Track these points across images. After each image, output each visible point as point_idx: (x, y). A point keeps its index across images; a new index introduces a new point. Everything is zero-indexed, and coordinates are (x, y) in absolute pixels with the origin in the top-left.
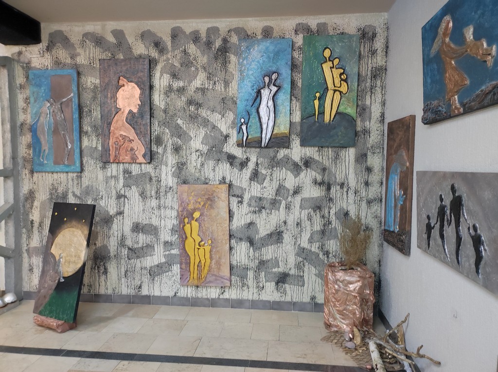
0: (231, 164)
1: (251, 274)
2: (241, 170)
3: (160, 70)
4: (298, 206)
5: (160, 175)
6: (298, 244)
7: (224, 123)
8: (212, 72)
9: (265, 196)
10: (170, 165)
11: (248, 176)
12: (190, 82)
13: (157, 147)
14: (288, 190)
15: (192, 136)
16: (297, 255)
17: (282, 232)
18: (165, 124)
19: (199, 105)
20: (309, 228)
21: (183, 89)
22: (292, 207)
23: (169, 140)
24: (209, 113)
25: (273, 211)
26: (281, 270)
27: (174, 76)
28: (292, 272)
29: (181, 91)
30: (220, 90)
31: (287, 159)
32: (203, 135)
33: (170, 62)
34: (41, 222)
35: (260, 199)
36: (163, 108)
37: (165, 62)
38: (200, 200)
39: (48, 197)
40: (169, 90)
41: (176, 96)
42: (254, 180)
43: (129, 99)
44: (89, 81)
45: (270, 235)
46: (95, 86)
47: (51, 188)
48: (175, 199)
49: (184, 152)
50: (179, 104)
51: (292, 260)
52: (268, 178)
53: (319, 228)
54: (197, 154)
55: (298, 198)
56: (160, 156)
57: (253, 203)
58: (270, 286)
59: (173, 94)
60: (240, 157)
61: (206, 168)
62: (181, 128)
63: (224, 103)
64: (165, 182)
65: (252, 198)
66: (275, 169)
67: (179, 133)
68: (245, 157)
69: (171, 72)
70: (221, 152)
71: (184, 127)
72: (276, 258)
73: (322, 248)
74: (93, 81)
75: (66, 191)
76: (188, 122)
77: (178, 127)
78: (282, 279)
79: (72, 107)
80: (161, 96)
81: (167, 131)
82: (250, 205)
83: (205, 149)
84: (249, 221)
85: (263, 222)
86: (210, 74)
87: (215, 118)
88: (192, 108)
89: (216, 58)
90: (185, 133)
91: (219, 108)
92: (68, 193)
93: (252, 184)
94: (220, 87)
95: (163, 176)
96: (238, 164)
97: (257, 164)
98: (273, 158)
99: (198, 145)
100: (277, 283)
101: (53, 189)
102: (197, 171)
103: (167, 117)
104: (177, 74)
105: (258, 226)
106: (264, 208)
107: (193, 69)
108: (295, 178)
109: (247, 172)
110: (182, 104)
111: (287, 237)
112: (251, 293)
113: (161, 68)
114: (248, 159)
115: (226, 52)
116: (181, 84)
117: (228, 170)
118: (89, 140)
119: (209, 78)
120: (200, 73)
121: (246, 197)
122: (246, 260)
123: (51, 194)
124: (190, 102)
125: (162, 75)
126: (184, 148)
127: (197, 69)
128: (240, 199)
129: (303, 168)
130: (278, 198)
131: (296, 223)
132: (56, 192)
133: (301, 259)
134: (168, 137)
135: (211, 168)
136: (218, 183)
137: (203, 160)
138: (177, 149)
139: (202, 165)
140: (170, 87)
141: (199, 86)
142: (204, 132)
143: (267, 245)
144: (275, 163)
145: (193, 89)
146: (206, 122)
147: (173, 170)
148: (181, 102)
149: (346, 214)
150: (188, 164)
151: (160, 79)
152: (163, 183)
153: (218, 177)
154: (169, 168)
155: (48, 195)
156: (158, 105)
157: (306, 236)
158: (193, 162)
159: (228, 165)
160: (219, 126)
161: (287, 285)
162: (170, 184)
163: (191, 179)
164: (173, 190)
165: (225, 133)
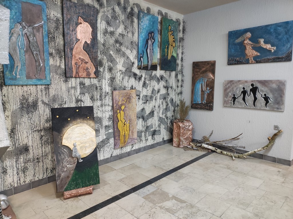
0: (135, 79)
1: (143, 134)
2: (139, 82)
3: (100, 17)
4: (159, 98)
5: (102, 85)
6: (159, 115)
7: (132, 55)
8: (127, 25)
9: (148, 95)
10: (107, 79)
11: (142, 85)
12: (116, 29)
13: (100, 68)
14: (156, 91)
15: (118, 62)
16: (159, 121)
17: (154, 111)
18: (104, 53)
19: (121, 44)
20: (162, 108)
21: (113, 32)
22: (157, 99)
23: (106, 64)
24: (125, 49)
25: (151, 101)
26: (153, 129)
27: (108, 23)
28: (157, 129)
29: (112, 33)
30: (130, 37)
31: (155, 75)
32: (123, 61)
33: (106, 14)
34: (13, 129)
35: (146, 96)
36: (102, 43)
37: (103, 13)
38: (124, 99)
39: (19, 107)
40: (106, 32)
41: (110, 37)
42: (144, 87)
43: (85, 33)
44: (52, 13)
45: (150, 114)
46: (57, 19)
47: (22, 98)
48: (110, 100)
49: (114, 71)
50: (111, 42)
51: (157, 123)
52: (149, 85)
53: (165, 108)
54: (120, 72)
55: (159, 94)
56: (102, 73)
57: (144, 99)
58: (150, 138)
59: (108, 35)
60: (139, 74)
61: (124, 80)
62: (112, 56)
63: (132, 44)
64: (104, 90)
65: (143, 95)
66: (151, 81)
67: (111, 60)
68: (141, 75)
69: (106, 20)
70: (131, 72)
71: (114, 56)
72: (152, 124)
73: (166, 116)
74: (56, 15)
75: (36, 100)
76: (116, 53)
77: (111, 56)
78: (154, 133)
79: (42, 33)
80: (102, 35)
81: (105, 58)
82: (142, 100)
83: (124, 69)
84: (142, 108)
85: (147, 108)
86: (126, 26)
87: (128, 52)
88: (118, 45)
89: (128, 18)
90: (114, 60)
91: (130, 47)
92: (38, 101)
93: (143, 89)
94: (130, 35)
95: (104, 86)
96: (138, 78)
97: (145, 79)
98: (151, 75)
99: (120, 67)
100: (152, 136)
101: (24, 99)
102: (120, 82)
103: (105, 49)
104: (110, 23)
105: (146, 110)
106: (147, 100)
107: (118, 21)
108: (158, 85)
109: (141, 83)
110: (113, 42)
111: (155, 113)
112: (143, 143)
113: (101, 17)
114: (142, 76)
115: (133, 16)
116: (112, 29)
117: (134, 82)
118: (54, 60)
119: (125, 29)
120: (121, 25)
121: (141, 96)
122: (142, 128)
123: (22, 104)
124: (117, 41)
125: (101, 21)
126: (114, 68)
127: (120, 22)
128: (139, 97)
129: (161, 80)
130: (153, 95)
131: (158, 106)
132: (26, 101)
133: (160, 122)
134: (106, 61)
135: (127, 81)
136: (130, 89)
137: (123, 76)
138: (110, 69)
139: (123, 79)
140: (106, 29)
141: (121, 33)
142: (123, 60)
143: (149, 118)
144: (152, 78)
145: (118, 34)
146: (124, 55)
147: (109, 82)
148: (112, 41)
149: (172, 100)
150: (116, 78)
151: (101, 23)
152: (104, 91)
153: (130, 86)
154: (107, 81)
155: (19, 105)
156: (100, 40)
157: (161, 111)
158: (118, 77)
159: (134, 79)
160: (130, 57)
161: (155, 136)
162: (107, 91)
163: (117, 87)
164: (109, 94)
165: (132, 61)
